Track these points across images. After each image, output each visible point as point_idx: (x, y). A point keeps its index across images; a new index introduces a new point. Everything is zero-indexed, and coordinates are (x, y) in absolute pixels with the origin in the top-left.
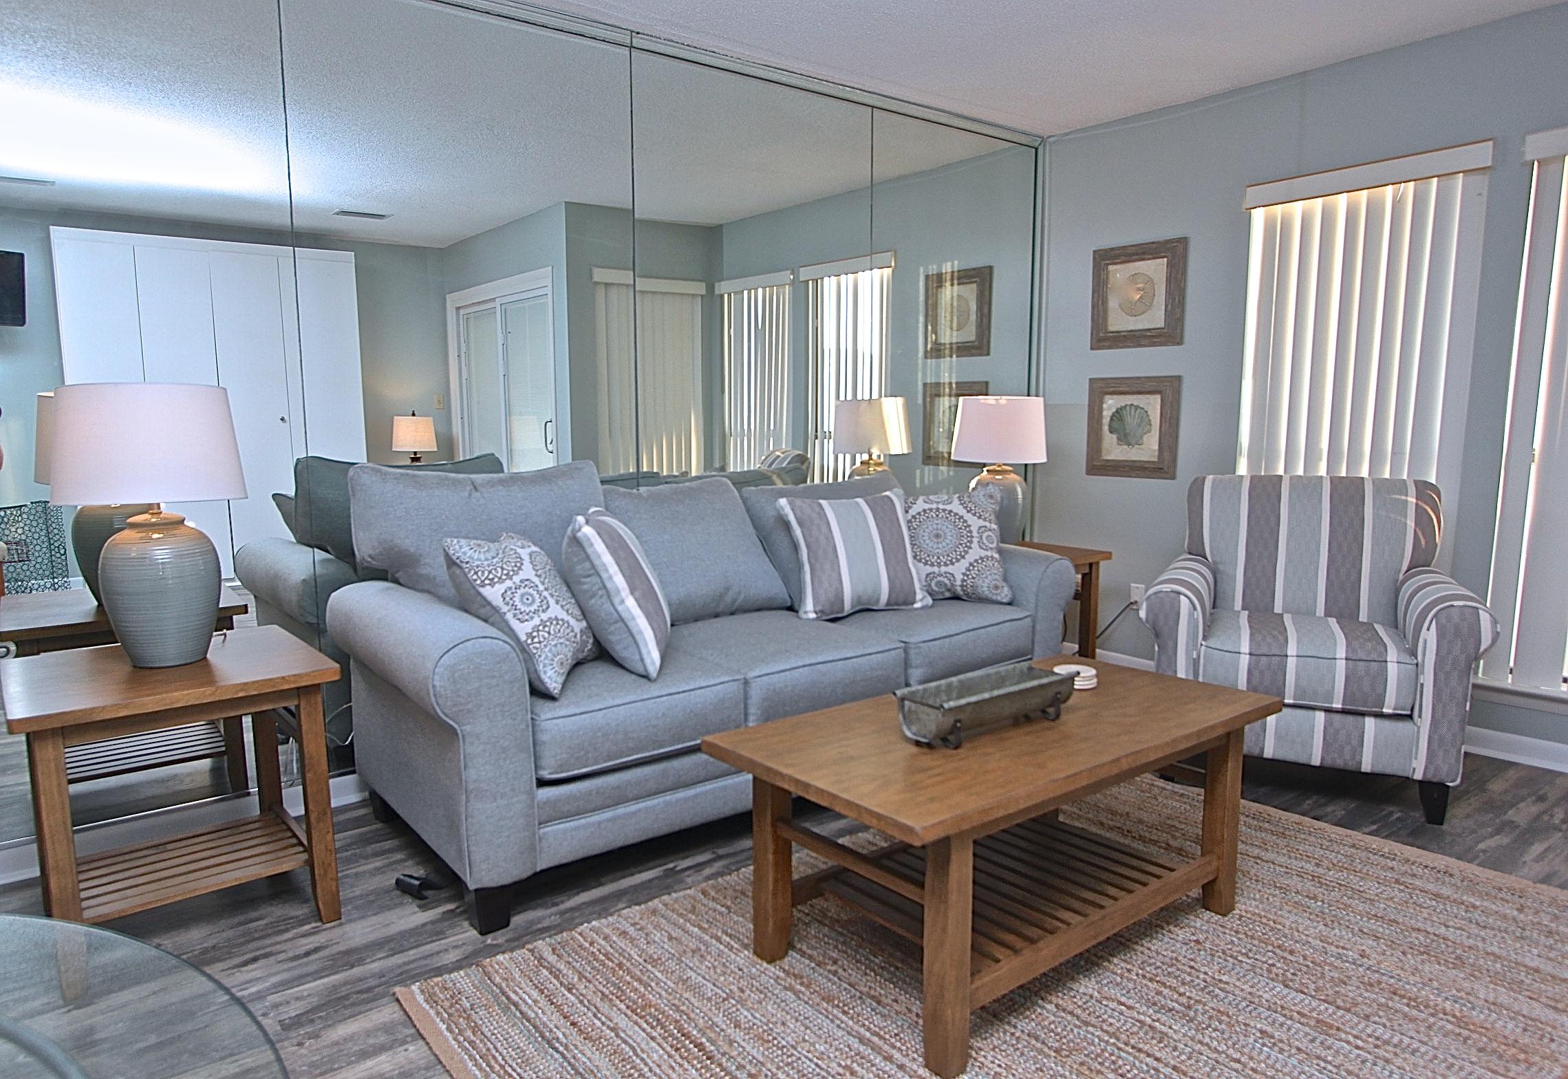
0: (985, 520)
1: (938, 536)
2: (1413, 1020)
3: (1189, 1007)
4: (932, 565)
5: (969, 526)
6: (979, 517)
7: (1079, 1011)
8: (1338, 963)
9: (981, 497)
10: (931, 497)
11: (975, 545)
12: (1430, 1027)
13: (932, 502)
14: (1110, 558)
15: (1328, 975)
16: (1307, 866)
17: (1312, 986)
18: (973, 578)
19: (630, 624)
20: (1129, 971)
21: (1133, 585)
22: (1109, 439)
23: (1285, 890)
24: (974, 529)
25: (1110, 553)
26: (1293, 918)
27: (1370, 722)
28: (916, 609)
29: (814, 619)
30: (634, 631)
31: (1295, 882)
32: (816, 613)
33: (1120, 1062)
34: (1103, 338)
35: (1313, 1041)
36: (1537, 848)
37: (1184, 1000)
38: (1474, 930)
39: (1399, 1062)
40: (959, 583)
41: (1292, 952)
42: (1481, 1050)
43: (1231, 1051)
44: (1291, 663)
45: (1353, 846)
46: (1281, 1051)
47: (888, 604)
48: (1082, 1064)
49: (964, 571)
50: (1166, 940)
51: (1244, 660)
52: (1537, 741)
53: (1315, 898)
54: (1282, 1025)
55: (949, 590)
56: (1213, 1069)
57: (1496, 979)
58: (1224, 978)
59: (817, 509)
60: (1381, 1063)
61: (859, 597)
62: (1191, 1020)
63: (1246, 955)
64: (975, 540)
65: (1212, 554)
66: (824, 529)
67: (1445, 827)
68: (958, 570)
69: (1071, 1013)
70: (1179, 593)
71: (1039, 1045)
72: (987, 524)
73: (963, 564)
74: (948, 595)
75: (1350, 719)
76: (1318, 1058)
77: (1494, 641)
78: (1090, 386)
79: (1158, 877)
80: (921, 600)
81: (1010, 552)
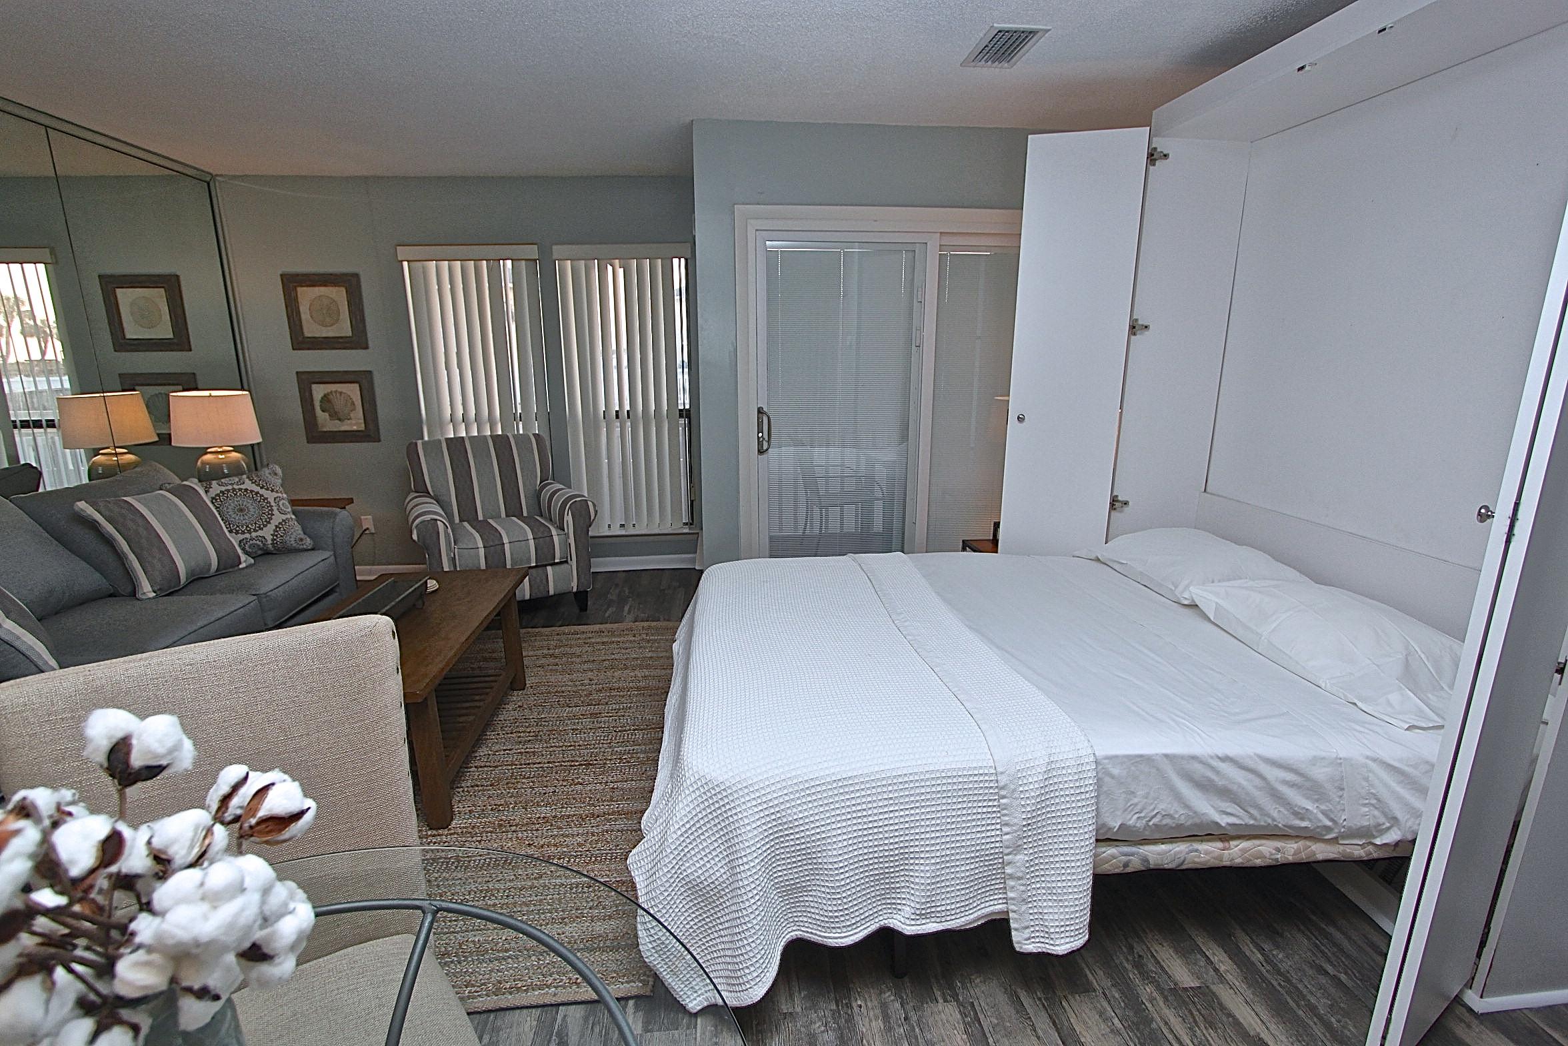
0: (277, 492)
1: (241, 510)
2: (623, 697)
3: (537, 736)
4: (243, 533)
5: (267, 499)
6: (272, 491)
7: (488, 764)
8: (583, 688)
9: (267, 475)
10: (223, 480)
11: (276, 512)
12: (630, 696)
13: (226, 485)
14: (353, 502)
15: (583, 694)
16: (544, 651)
17: (580, 702)
18: (282, 536)
19: (17, 644)
20: (498, 734)
21: (362, 517)
22: (322, 416)
23: (542, 666)
24: (271, 500)
25: (352, 499)
26: (553, 677)
27: (549, 568)
28: (243, 569)
29: (154, 598)
30: (23, 648)
31: (543, 661)
32: (155, 592)
33: (524, 773)
34: (300, 341)
35: (593, 723)
36: (626, 608)
37: (532, 734)
38: (624, 651)
39: (627, 714)
40: (270, 542)
41: (563, 692)
42: (650, 696)
43: (566, 744)
44: (507, 547)
45: (558, 634)
46: (585, 733)
47: (217, 570)
48: (507, 784)
49: (272, 533)
50: (504, 713)
51: (482, 552)
52: (601, 559)
53: (557, 665)
54: (578, 723)
55: (261, 549)
56: (563, 755)
57: (641, 667)
58: (543, 716)
59: (126, 506)
60: (622, 718)
61: (193, 571)
62: (541, 740)
63: (545, 702)
64: (275, 508)
65: (433, 491)
66: (140, 521)
67: (588, 611)
68: (267, 533)
69: (485, 766)
70: (436, 520)
71: (480, 788)
72: (280, 495)
73: (271, 528)
74: (260, 552)
75: (540, 570)
76: (599, 728)
77: (596, 515)
78: (298, 377)
79: (496, 681)
80: (245, 561)
81: (300, 512)
